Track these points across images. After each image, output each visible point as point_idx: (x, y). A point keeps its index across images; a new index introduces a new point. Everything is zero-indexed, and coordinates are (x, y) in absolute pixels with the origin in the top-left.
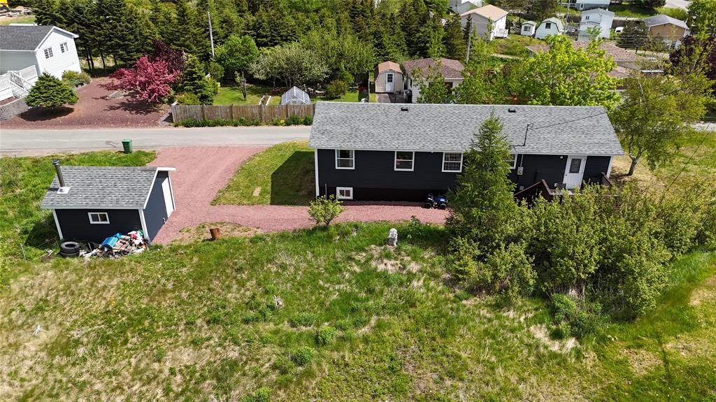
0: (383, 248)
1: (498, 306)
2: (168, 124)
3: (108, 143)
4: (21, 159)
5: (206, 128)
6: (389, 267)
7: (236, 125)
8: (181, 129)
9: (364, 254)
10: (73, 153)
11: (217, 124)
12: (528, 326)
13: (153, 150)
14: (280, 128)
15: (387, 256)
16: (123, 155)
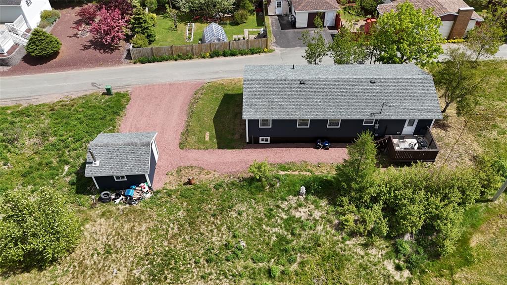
0: (297, 198)
1: (365, 246)
2: (128, 61)
3: (93, 84)
4: (40, 105)
5: (156, 64)
6: (302, 214)
7: (176, 60)
8: (139, 65)
9: (286, 203)
10: (73, 97)
11: (162, 60)
12: (383, 261)
13: (125, 90)
14: (208, 60)
15: (300, 205)
16: (107, 97)
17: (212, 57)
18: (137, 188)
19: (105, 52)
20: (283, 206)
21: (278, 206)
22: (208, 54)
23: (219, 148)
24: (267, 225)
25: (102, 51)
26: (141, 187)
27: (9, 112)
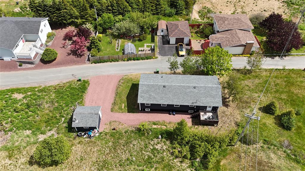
0: (157, 140)
1: (181, 162)
2: (89, 62)
3: (73, 75)
4: (50, 86)
5: (101, 64)
6: (159, 147)
7: (111, 62)
8: (94, 65)
9: (153, 142)
10: (64, 82)
11: (104, 61)
12: (187, 169)
13: (87, 79)
14: (126, 62)
15: (158, 143)
16: (79, 82)
17: (128, 61)
18: (93, 132)
19: (78, 57)
20: (151, 143)
21: (149, 143)
22: (126, 59)
23: (128, 112)
24: (144, 151)
25: (76, 56)
26: (94, 131)
27: (36, 90)
